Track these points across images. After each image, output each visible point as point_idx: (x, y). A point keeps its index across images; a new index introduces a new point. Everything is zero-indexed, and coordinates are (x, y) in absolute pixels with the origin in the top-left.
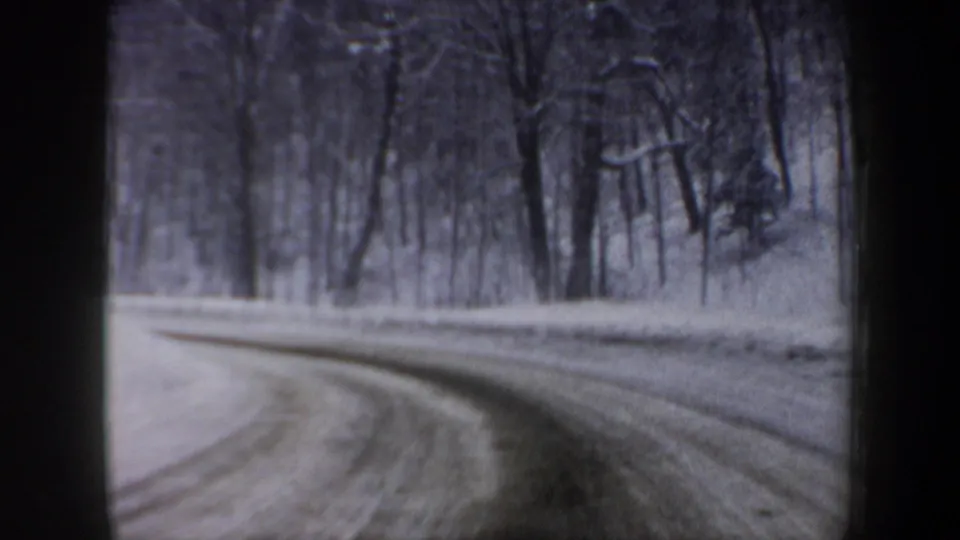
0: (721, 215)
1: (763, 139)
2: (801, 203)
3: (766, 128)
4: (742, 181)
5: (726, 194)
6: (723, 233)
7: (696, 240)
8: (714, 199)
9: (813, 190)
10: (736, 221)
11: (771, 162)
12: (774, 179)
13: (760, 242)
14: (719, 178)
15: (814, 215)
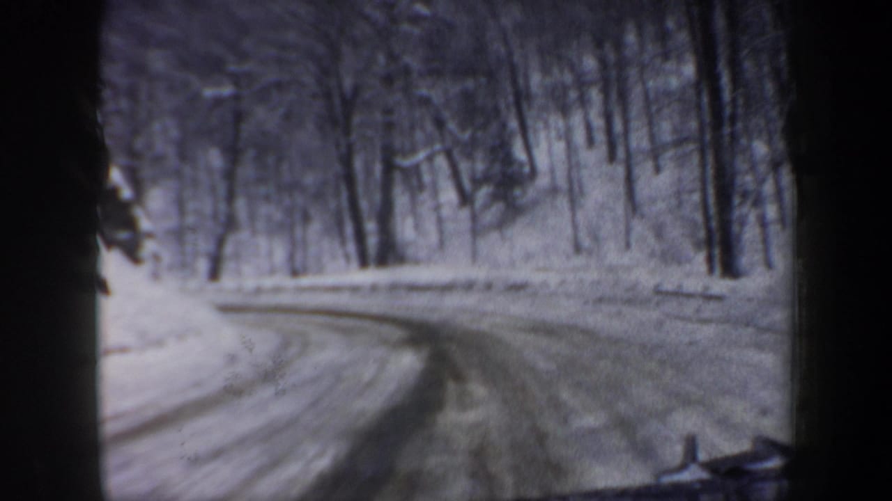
0: (483, 193)
1: (511, 135)
2: (543, 181)
3: (513, 124)
4: (497, 168)
5: (486, 179)
6: (486, 206)
7: (465, 213)
8: (477, 182)
9: (552, 171)
10: (495, 197)
11: (519, 153)
12: (521, 165)
13: (513, 211)
14: (480, 166)
15: (554, 190)
